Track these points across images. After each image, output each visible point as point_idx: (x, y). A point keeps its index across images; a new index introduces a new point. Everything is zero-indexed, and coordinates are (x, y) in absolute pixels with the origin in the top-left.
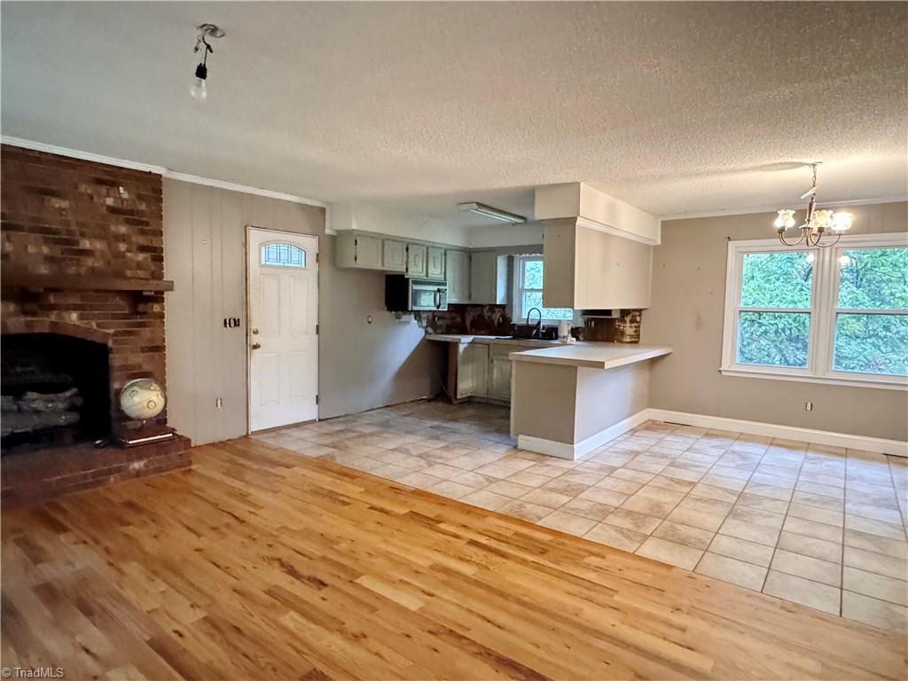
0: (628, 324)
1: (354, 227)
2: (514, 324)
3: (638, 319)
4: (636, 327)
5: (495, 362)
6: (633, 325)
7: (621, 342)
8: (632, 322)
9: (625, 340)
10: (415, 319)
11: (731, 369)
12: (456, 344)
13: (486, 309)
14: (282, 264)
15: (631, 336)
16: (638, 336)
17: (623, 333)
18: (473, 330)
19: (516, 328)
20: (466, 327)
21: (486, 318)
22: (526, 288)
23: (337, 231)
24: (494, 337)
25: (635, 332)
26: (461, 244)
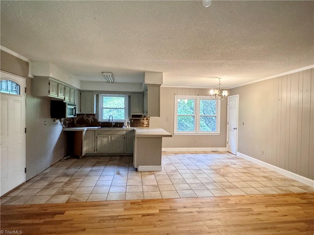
0: (145, 121)
1: (51, 76)
2: (99, 122)
3: (148, 119)
4: (148, 121)
5: (98, 138)
6: (147, 121)
7: (143, 126)
8: (146, 119)
9: (144, 126)
10: (60, 122)
11: (177, 133)
12: (81, 132)
13: (85, 116)
14: (8, 92)
15: (146, 125)
16: (149, 124)
17: (143, 124)
18: (78, 125)
19: (100, 123)
20: (75, 124)
21: (85, 119)
22: (104, 107)
23: (35, 76)
24: (97, 128)
25: (148, 123)
26: (79, 88)
